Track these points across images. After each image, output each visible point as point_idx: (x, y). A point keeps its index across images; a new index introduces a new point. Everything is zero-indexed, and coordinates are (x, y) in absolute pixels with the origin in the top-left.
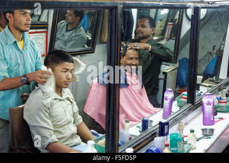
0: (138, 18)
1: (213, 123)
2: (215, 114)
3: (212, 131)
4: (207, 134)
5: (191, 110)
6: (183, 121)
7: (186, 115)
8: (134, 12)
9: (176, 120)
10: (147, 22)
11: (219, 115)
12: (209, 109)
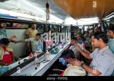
0: (52, 27)
1: (64, 46)
2: (64, 44)
3: (63, 47)
4: (62, 48)
5: (60, 44)
6: (58, 46)
7: (59, 45)
8: (51, 26)
9: (57, 45)
10: (53, 28)
11: (65, 45)
12: (63, 43)
